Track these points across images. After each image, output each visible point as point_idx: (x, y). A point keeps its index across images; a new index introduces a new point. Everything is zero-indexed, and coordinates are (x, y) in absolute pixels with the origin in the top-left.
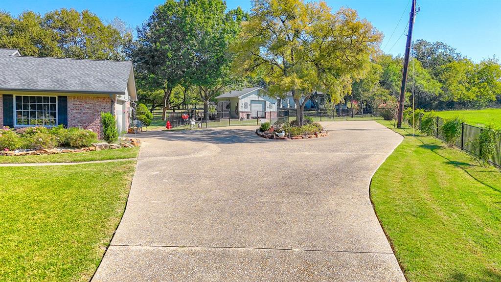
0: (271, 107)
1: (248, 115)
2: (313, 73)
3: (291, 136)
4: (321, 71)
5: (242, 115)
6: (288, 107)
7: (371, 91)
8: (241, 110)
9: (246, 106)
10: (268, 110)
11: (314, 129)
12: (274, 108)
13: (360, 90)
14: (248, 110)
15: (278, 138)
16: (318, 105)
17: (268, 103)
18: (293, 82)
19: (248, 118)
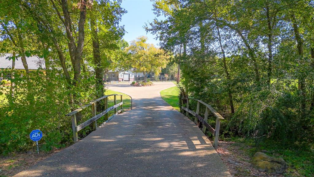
0: (132, 76)
1: (123, 80)
2: (150, 66)
3: (143, 85)
4: (152, 65)
5: (120, 80)
6: (137, 77)
7: (174, 70)
8: (119, 77)
9: (121, 76)
10: (130, 77)
11: (150, 83)
12: (133, 77)
13: (169, 69)
14: (122, 77)
15: (139, 86)
16: (151, 76)
17: (131, 75)
18: (144, 69)
19: (122, 81)
